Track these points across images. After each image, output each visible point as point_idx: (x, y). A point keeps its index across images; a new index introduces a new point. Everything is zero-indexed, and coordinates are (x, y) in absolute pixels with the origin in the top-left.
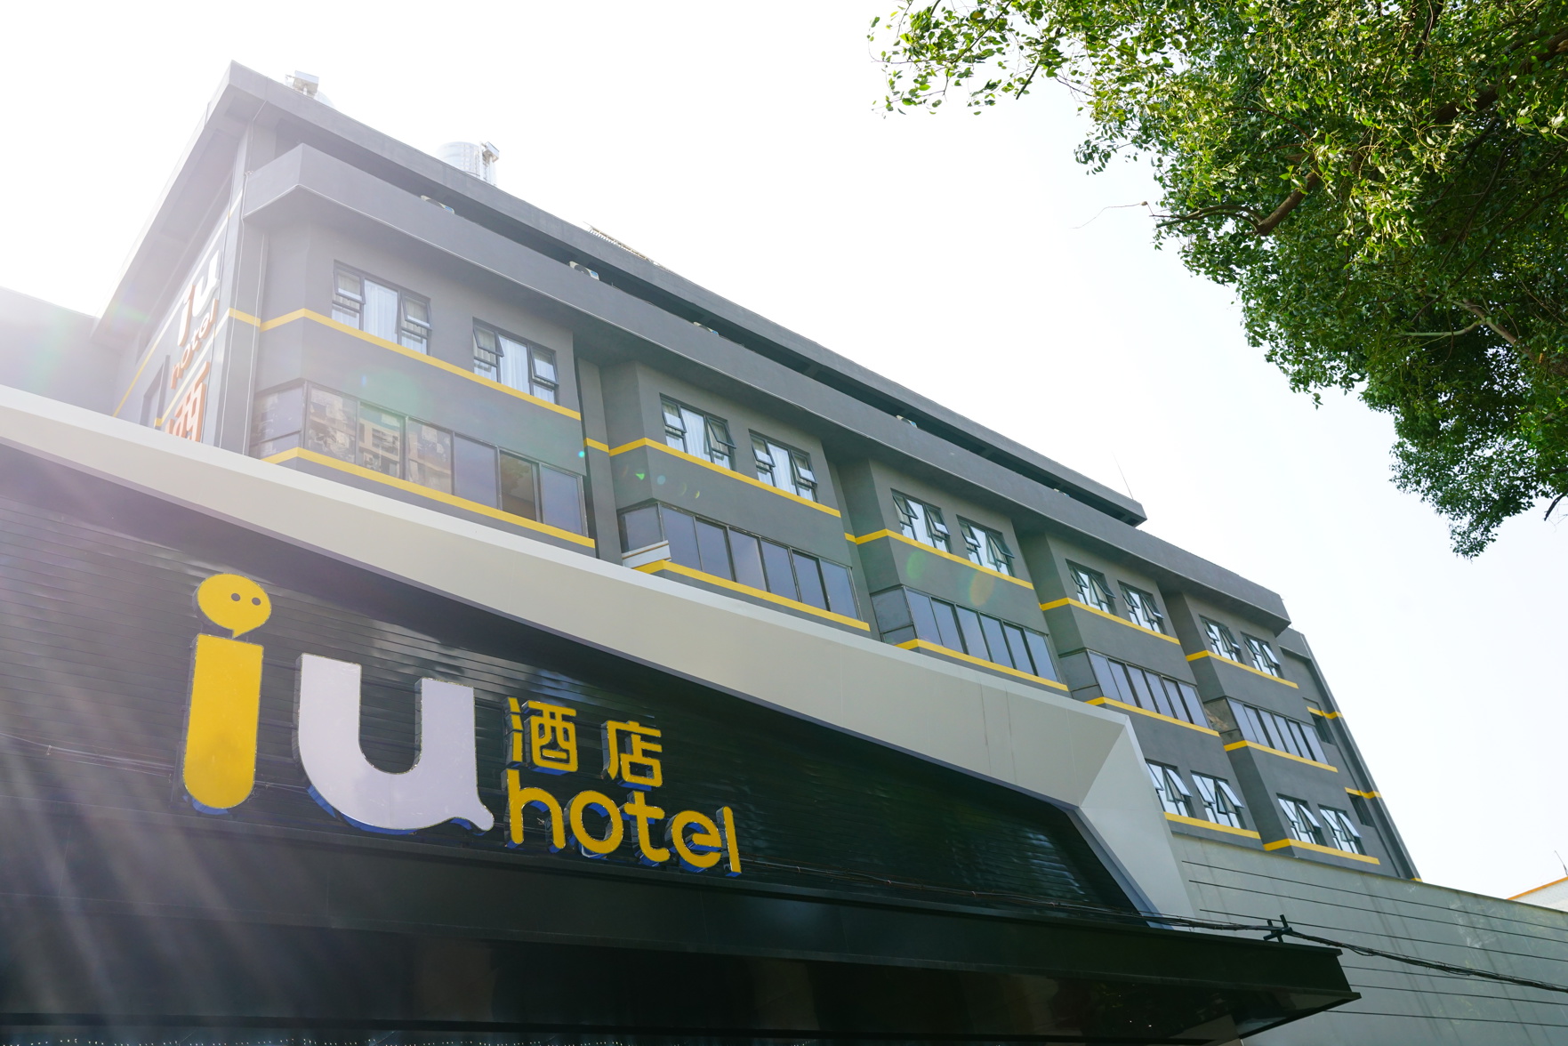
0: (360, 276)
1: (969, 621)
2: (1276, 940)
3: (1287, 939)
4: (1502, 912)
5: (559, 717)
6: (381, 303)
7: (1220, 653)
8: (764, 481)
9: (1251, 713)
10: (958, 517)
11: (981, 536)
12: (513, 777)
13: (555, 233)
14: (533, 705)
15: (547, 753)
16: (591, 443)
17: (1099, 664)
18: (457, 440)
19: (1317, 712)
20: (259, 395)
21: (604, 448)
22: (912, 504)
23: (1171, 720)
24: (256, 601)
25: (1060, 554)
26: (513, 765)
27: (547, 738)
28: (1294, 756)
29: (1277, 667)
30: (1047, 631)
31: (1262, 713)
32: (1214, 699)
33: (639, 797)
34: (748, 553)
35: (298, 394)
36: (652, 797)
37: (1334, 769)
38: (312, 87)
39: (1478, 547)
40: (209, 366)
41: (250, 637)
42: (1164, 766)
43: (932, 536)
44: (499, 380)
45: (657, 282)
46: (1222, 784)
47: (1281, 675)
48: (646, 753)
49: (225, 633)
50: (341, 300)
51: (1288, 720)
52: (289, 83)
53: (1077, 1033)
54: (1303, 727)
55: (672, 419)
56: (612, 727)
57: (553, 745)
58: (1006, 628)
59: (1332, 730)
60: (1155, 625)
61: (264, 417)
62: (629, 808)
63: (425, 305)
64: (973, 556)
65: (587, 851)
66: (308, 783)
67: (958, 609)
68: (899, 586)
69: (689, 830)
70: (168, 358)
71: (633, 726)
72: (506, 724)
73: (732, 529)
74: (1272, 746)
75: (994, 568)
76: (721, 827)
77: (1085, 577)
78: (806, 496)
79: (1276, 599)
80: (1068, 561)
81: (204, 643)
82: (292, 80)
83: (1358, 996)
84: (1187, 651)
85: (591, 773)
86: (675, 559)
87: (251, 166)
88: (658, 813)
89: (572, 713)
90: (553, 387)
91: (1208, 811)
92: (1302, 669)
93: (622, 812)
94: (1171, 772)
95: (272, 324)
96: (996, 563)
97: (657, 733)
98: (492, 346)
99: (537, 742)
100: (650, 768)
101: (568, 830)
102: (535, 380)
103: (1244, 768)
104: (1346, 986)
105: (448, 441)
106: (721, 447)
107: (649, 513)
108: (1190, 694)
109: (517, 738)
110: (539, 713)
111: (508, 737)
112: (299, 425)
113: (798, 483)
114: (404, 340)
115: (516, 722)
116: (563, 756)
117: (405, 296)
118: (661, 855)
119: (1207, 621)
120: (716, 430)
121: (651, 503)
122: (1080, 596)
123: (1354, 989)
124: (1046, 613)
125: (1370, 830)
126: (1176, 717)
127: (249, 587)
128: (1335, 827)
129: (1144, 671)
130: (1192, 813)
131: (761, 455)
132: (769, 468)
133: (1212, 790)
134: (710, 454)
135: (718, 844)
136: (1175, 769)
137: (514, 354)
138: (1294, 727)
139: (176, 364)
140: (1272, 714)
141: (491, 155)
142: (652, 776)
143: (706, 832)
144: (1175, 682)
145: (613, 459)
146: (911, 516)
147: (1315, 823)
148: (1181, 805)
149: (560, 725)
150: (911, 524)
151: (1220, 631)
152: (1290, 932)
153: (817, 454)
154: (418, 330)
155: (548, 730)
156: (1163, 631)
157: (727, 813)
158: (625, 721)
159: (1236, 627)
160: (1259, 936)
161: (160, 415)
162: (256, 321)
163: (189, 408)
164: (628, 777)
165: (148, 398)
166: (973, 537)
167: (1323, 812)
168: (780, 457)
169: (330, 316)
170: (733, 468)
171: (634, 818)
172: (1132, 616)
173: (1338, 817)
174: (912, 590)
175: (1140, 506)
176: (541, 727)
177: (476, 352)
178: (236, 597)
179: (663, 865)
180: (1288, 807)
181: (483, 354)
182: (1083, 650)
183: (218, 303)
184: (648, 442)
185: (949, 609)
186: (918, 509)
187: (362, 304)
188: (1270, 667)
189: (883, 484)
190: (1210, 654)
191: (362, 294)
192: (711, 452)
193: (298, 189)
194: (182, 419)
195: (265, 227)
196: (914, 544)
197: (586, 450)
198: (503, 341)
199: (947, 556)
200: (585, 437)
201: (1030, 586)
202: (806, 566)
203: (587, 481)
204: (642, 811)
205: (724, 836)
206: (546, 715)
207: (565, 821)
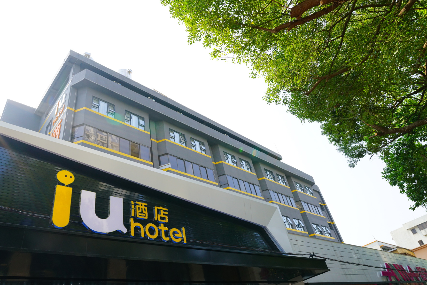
0: (99, 100)
1: (241, 183)
2: (311, 257)
3: (314, 257)
4: (361, 249)
5: (143, 205)
6: (103, 106)
7: (299, 190)
8: (193, 149)
9: (306, 204)
10: (239, 158)
11: (244, 163)
12: (132, 220)
13: (145, 90)
15: (140, 214)
16: (152, 140)
17: (271, 193)
18: (120, 138)
19: (321, 204)
20: (74, 127)
21: (156, 141)
22: (228, 155)
23: (288, 206)
24: (71, 177)
25: (262, 167)
26: (132, 217)
27: (140, 211)
28: (316, 214)
29: (312, 193)
30: (259, 185)
31: (308, 204)
32: (298, 201)
33: (162, 225)
34: (189, 166)
35: (82, 128)
36: (165, 225)
37: (325, 217)
38: (89, 56)
39: (354, 165)
40: (62, 120)
41: (69, 186)
42: (286, 217)
43: (233, 162)
44: (131, 125)
45: (169, 102)
46: (300, 221)
47: (313, 195)
48: (164, 214)
49: (63, 185)
50: (94, 105)
51: (314, 206)
52: (84, 55)
54: (318, 208)
55: (172, 134)
56: (156, 208)
57: (142, 212)
58: (250, 184)
59: (324, 208)
60: (284, 184)
61: (74, 132)
62: (160, 228)
63: (114, 106)
64: (242, 167)
65: (149, 238)
66: (82, 221)
67: (239, 180)
68: (225, 174)
69: (174, 233)
70: (52, 118)
71: (161, 208)
72: (131, 207)
73: (186, 160)
74: (311, 212)
75: (247, 170)
76: (182, 232)
77: (268, 172)
78: (203, 153)
79: (312, 178)
80: (264, 169)
81: (58, 187)
82: (84, 54)
83: (330, 270)
84: (292, 190)
85: (151, 219)
86: (172, 167)
87: (74, 74)
89: (146, 204)
90: (144, 126)
91: (296, 227)
92: (317, 194)
93: (158, 228)
94: (288, 218)
95: (77, 110)
96: (248, 169)
97: (167, 210)
98: (129, 116)
99: (138, 212)
100: (165, 218)
101: (145, 233)
102: (139, 125)
103: (304, 217)
104: (327, 268)
105: (118, 139)
106: (183, 141)
107: (166, 156)
108: (292, 200)
109: (133, 211)
110: (139, 205)
111: (131, 210)
112: (83, 135)
113: (201, 150)
114: (108, 115)
115: (133, 207)
116: (144, 215)
117: (109, 104)
118: (167, 239)
119: (296, 183)
120: (182, 137)
121: (166, 154)
122: (267, 177)
123: (329, 269)
124: (259, 181)
125: (333, 231)
126: (289, 205)
127: (69, 173)
128: (325, 231)
129: (282, 194)
130: (293, 228)
131: (193, 143)
132: (194, 146)
133: (297, 222)
134: (181, 143)
135: (181, 236)
136: (289, 217)
137: (134, 118)
138: (316, 207)
139: (54, 120)
140: (311, 204)
141: (130, 72)
142: (165, 220)
143: (178, 233)
144: (289, 197)
145: (157, 144)
146: (228, 158)
147: (321, 230)
148: (290, 226)
149: (143, 207)
150: (228, 160)
151: (299, 185)
152: (315, 256)
153: (206, 143)
154: (112, 112)
155: (140, 209)
156: (286, 185)
157: (183, 229)
158: (159, 207)
159: (303, 184)
160: (308, 257)
161: (50, 132)
162: (73, 110)
163: (57, 130)
164: (160, 220)
165: (47, 127)
166: (242, 163)
167: (322, 227)
168: (197, 144)
169: (91, 109)
170: (186, 146)
171: (161, 230)
172: (279, 181)
173: (326, 228)
174: (228, 175)
175: (281, 156)
176: (139, 208)
178: (66, 176)
179: (168, 241)
180: (314, 226)
181: (127, 118)
182: (268, 189)
183: (65, 105)
184: (166, 140)
185: (237, 180)
186: (229, 156)
187: (99, 106)
188: (310, 193)
189: (221, 150)
190: (297, 190)
191: (99, 104)
192: (181, 142)
193: (85, 79)
194: (55, 133)
195: (76, 88)
196: (229, 164)
197: (151, 141)
198: (132, 115)
199: (236, 167)
200: (151, 138)
201: (255, 174)
202: (203, 169)
203: (151, 149)
204: (163, 228)
205: (182, 235)
206: (140, 205)
207: (144, 231)
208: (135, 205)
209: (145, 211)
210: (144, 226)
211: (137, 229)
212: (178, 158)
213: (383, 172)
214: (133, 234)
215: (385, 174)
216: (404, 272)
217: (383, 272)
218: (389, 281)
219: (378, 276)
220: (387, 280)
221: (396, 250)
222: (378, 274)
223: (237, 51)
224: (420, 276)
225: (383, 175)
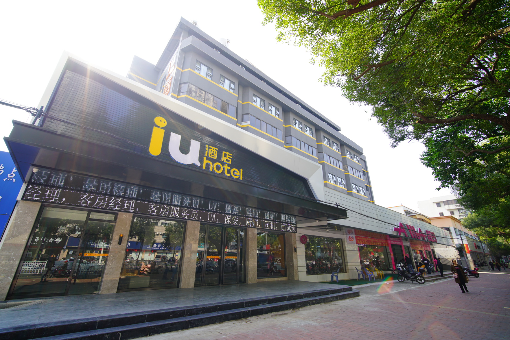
0: (201, 63)
1: (302, 144)
2: (337, 207)
3: (339, 207)
4: (385, 210)
5: (215, 149)
6: (204, 69)
7: (348, 157)
8: (270, 113)
9: (351, 168)
10: (305, 125)
11: (308, 129)
12: (205, 158)
13: (238, 59)
14: (210, 147)
15: (211, 155)
17: (325, 155)
18: (215, 97)
19: (364, 170)
20: (180, 84)
21: (241, 102)
22: (296, 121)
23: (336, 167)
24: (164, 122)
25: (322, 134)
26: (205, 156)
27: (212, 153)
28: (357, 177)
29: (359, 161)
30: (316, 148)
31: (353, 169)
32: (345, 165)
33: (227, 165)
34: (264, 125)
35: (187, 85)
36: (229, 165)
37: (364, 181)
38: (196, 24)
40: (172, 77)
41: (163, 128)
42: (332, 175)
43: (299, 127)
44: (224, 87)
45: (256, 72)
46: (342, 180)
47: (359, 163)
48: (229, 158)
49: (158, 127)
50: (197, 68)
51: (358, 171)
52: (192, 22)
53: (302, 216)
54: (361, 172)
55: (255, 99)
56: (224, 152)
57: (213, 154)
58: (309, 146)
59: (366, 173)
60: (337, 150)
61: (181, 88)
62: (224, 166)
63: (212, 70)
64: (306, 132)
65: (216, 172)
67: (301, 142)
68: (291, 136)
69: (234, 172)
71: (227, 153)
72: (205, 149)
73: (262, 121)
74: (354, 175)
76: (240, 172)
77: (326, 139)
78: (277, 117)
79: (362, 149)
80: (324, 136)
81: (155, 128)
83: (348, 218)
84: (342, 156)
85: (219, 160)
86: (251, 125)
87: (183, 39)
88: (229, 168)
89: (217, 149)
90: (234, 90)
91: (339, 184)
92: (363, 162)
94: (333, 176)
95: (184, 71)
96: (310, 134)
97: (232, 155)
98: (223, 80)
99: (210, 153)
100: (229, 160)
101: (213, 168)
102: (230, 88)
103: (347, 178)
104: (346, 215)
105: (213, 97)
106: (263, 105)
107: (248, 116)
108: (341, 163)
109: (207, 152)
110: (211, 148)
111: (205, 151)
112: (187, 91)
113: (276, 114)
114: (207, 77)
115: (207, 149)
116: (214, 156)
117: (209, 68)
118: (228, 175)
119: (347, 151)
120: (262, 102)
121: (248, 114)
122: (324, 143)
123: (348, 217)
124: (317, 145)
125: (368, 192)
128: (361, 190)
129: (333, 158)
130: (335, 184)
131: (270, 108)
132: (271, 111)
133: (340, 180)
135: (239, 175)
136: (334, 176)
137: (227, 82)
138: (359, 172)
139: (167, 76)
140: (355, 169)
141: (228, 42)
142: (229, 162)
143: (237, 172)
144: (339, 161)
145: (243, 105)
146: (296, 123)
147: (358, 189)
148: (334, 182)
149: (215, 151)
150: (295, 125)
151: (349, 153)
152: (340, 206)
153: (281, 109)
154: (210, 75)
155: (212, 151)
156: (339, 151)
157: (241, 170)
159: (352, 152)
160: (334, 206)
161: (164, 85)
162: (181, 70)
163: (168, 85)
164: (225, 161)
165: (162, 81)
167: (360, 187)
168: (273, 109)
169: (194, 70)
170: (264, 109)
171: (225, 168)
172: (333, 148)
174: (293, 137)
175: (340, 128)
176: (211, 151)
177: (220, 81)
178: (161, 121)
179: (229, 177)
181: (221, 82)
182: (323, 152)
183: (175, 65)
184: (249, 102)
185: (299, 141)
186: (297, 122)
187: (200, 69)
188: (357, 161)
189: (292, 116)
190: (346, 157)
191: (201, 67)
192: (261, 106)
193: (191, 45)
194: (167, 87)
195: (185, 51)
196: (296, 128)
197: (238, 102)
198: (225, 79)
199: (301, 131)
200: (238, 100)
201: (315, 139)
202: (274, 129)
203: (237, 108)
204: (227, 167)
205: (240, 173)
206: (212, 149)
207: (213, 167)
208: (209, 148)
209: (215, 153)
210: (213, 163)
211: (208, 165)
212: (257, 118)
213: (422, 155)
214: (204, 168)
215: (424, 156)
216: (414, 232)
217: (395, 228)
218: (398, 235)
219: (390, 230)
220: (397, 234)
221: (415, 215)
222: (391, 228)
223: (301, 35)
224: (428, 237)
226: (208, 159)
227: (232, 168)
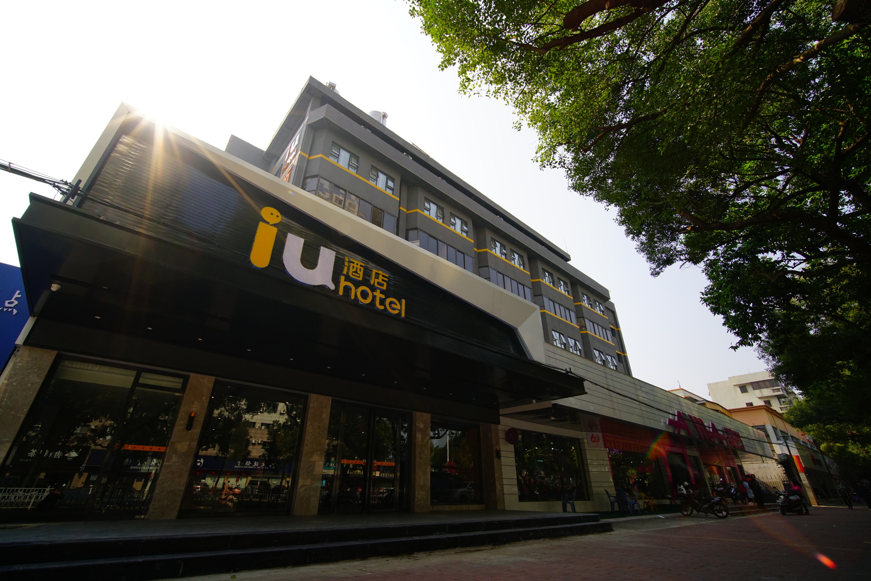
0: (340, 147)
1: (507, 280)
2: (566, 373)
3: (570, 374)
5: (359, 265)
6: (344, 156)
7: (585, 304)
8: (452, 228)
9: (591, 324)
10: (511, 249)
11: (516, 256)
12: (343, 278)
13: (401, 143)
14: (352, 260)
15: (354, 273)
16: (401, 208)
17: (546, 300)
18: (361, 200)
19: (613, 327)
20: (305, 178)
21: (405, 210)
22: (497, 243)
23: (565, 321)
24: (277, 216)
25: (540, 266)
26: (343, 275)
27: (355, 270)
28: (602, 339)
29: (603, 311)
30: (531, 288)
31: (595, 324)
32: (580, 315)
33: (378, 291)
34: (443, 248)
35: (316, 180)
36: (382, 292)
37: (614, 345)
38: (334, 87)
39: (658, 273)
40: (292, 168)
41: (275, 225)
42: (559, 333)
43: (501, 253)
44: (376, 185)
45: (430, 163)
46: (577, 342)
47: (603, 314)
48: (383, 280)
50: (333, 153)
51: (602, 328)
54: (607, 331)
55: (427, 205)
56: (374, 271)
57: (356, 272)
58: (519, 285)
59: (616, 333)
60: (566, 292)
61: (306, 185)
62: (375, 293)
63: (357, 158)
64: (513, 261)
65: (361, 302)
67: (505, 277)
68: (488, 266)
69: (391, 303)
70: (282, 165)
71: (380, 272)
72: (344, 264)
73: (440, 240)
74: (595, 334)
75: (519, 266)
76: (401, 304)
77: (547, 274)
78: (464, 235)
79: (607, 291)
80: (543, 268)
82: (328, 84)
83: (587, 393)
84: (575, 301)
85: (365, 282)
87: (312, 109)
88: (383, 296)
89: (363, 265)
90: (392, 189)
91: (571, 349)
92: (611, 314)
93: (373, 294)
94: (561, 335)
95: (312, 157)
96: (520, 265)
97: (387, 276)
98: (376, 175)
99: (351, 270)
100: (383, 284)
101: (356, 295)
102: (387, 186)
103: (585, 339)
104: (584, 390)
105: (358, 200)
106: (441, 216)
107: (415, 232)
108: (573, 314)
109: (346, 268)
110: (354, 263)
111: (344, 268)
112: (315, 188)
113: (462, 230)
114: (350, 168)
115: (346, 264)
116: (358, 275)
117: (352, 155)
118: (382, 307)
119: (583, 294)
120: (440, 211)
122: (544, 279)
124: (533, 283)
125: (621, 364)
126: (567, 320)
127: (276, 212)
128: (610, 361)
129: (559, 305)
130: (565, 348)
131: (452, 220)
132: (454, 225)
133: (573, 343)
134: (437, 218)
135: (399, 308)
136: (563, 335)
137: (382, 178)
138: (604, 330)
139: (284, 166)
140: (598, 325)
141: (385, 116)
142: (383, 287)
143: (396, 304)
144: (569, 310)
145: (407, 214)
146: (496, 246)
147: (604, 359)
148: (563, 345)
149: (359, 267)
150: (495, 249)
151: (587, 298)
153: (470, 223)
154: (354, 166)
155: (355, 268)
156: (568, 294)
157: (404, 301)
158: (378, 271)
159: (592, 297)
160: (562, 371)
162: (307, 156)
164: (376, 285)
166: (514, 256)
167: (607, 356)
168: (458, 222)
169: (329, 157)
170: (443, 222)
171: (376, 296)
172: (559, 288)
173: (612, 359)
174: (491, 268)
175: (569, 256)
176: (353, 267)
177: (371, 175)
178: (272, 214)
179: (382, 310)
180: (597, 353)
181: (373, 176)
182: (542, 295)
183: (297, 149)
184: (418, 210)
185: (502, 275)
186: (498, 244)
187: (339, 155)
188: (600, 311)
189: (489, 235)
190: (582, 304)
191: (339, 153)
192: (437, 216)
193: (324, 117)
195: (313, 128)
196: (495, 255)
197: (400, 210)
198: (379, 173)
199: (505, 260)
200: (399, 206)
201: (529, 273)
202: (460, 255)
203: (398, 219)
204: (378, 294)
205: (401, 307)
206: (356, 263)
207: (356, 292)
208: (350, 262)
210: (356, 288)
211: (347, 290)
212: (431, 236)
213: (704, 292)
214: (341, 293)
215: (706, 295)
217: (670, 420)
219: (662, 424)
221: (704, 404)
223: (497, 81)
224: (728, 440)
225: (703, 297)
226: (348, 278)
227: (387, 297)
